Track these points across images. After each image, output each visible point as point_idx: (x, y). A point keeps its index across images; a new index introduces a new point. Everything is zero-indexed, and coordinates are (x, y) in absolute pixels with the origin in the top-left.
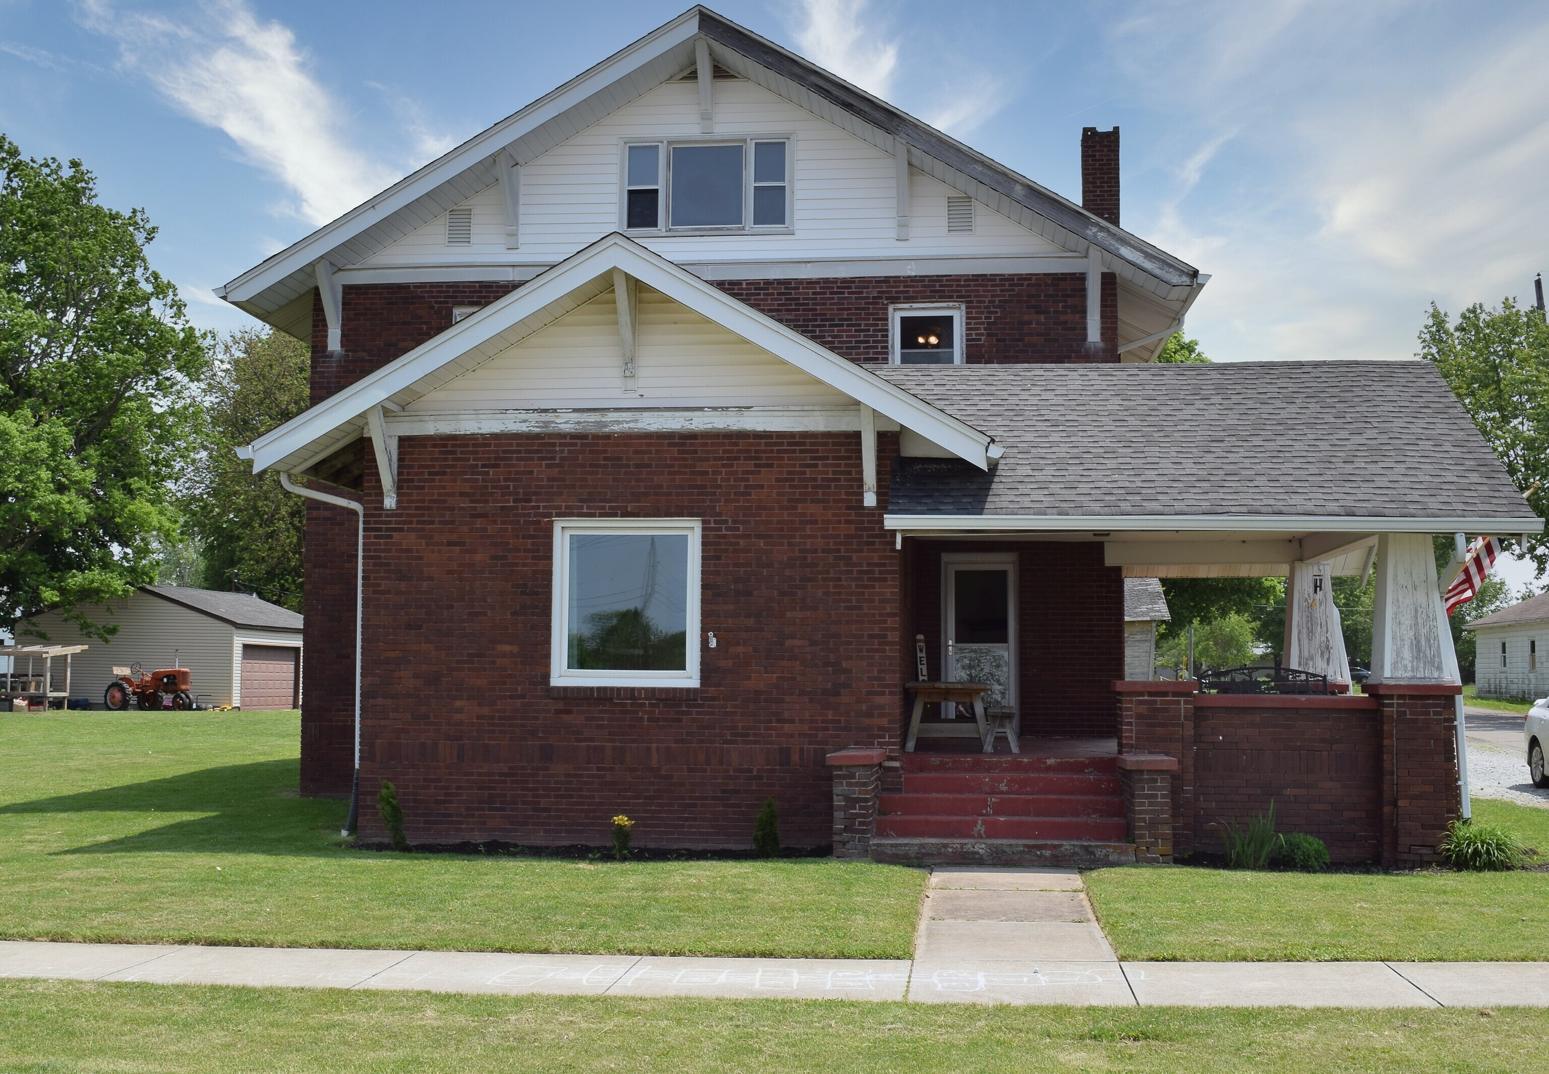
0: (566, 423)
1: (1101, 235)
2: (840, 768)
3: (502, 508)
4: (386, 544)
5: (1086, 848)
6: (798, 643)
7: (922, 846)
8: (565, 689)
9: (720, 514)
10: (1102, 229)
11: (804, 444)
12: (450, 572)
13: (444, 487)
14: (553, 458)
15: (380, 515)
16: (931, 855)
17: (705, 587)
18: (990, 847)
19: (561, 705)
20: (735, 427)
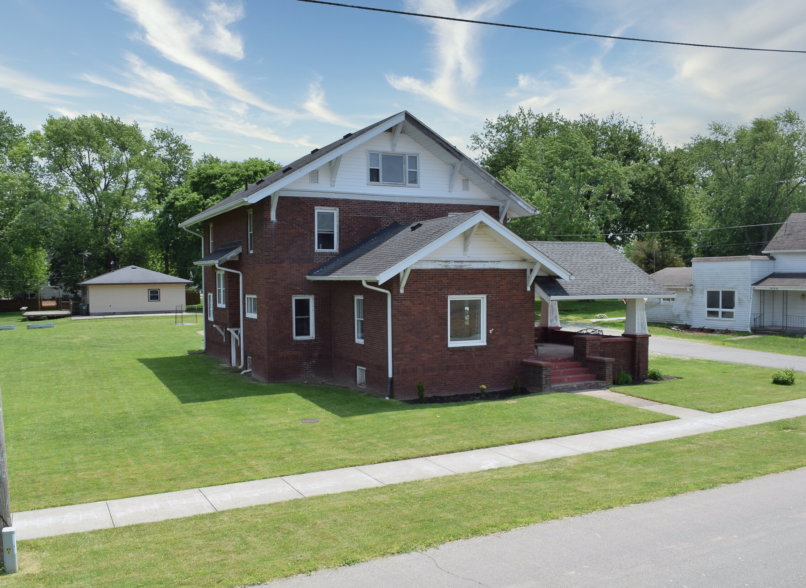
0: (452, 266)
1: (513, 197)
2: (544, 367)
3: (434, 292)
4: (401, 305)
5: (596, 383)
6: (511, 330)
7: (563, 386)
8: (453, 348)
9: (492, 294)
10: (514, 195)
11: (512, 272)
12: (420, 313)
13: (417, 286)
14: (448, 277)
15: (398, 295)
16: (565, 389)
17: (488, 315)
18: (577, 385)
19: (451, 353)
20: (496, 268)
